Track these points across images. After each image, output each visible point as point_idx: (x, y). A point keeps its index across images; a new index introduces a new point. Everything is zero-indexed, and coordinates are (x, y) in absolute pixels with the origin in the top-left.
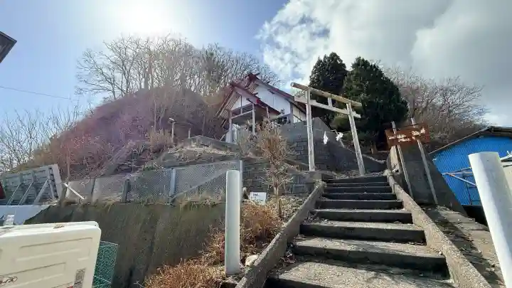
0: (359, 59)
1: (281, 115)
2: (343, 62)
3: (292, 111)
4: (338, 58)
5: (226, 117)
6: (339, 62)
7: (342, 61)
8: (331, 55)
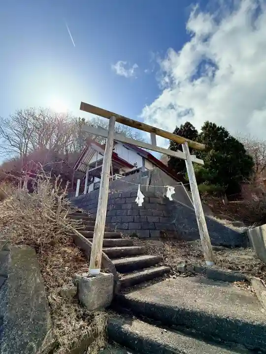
0: (207, 124)
1: (135, 168)
2: (196, 129)
3: (144, 164)
4: (191, 125)
5: (83, 170)
6: (192, 129)
7: (194, 128)
8: (186, 124)
